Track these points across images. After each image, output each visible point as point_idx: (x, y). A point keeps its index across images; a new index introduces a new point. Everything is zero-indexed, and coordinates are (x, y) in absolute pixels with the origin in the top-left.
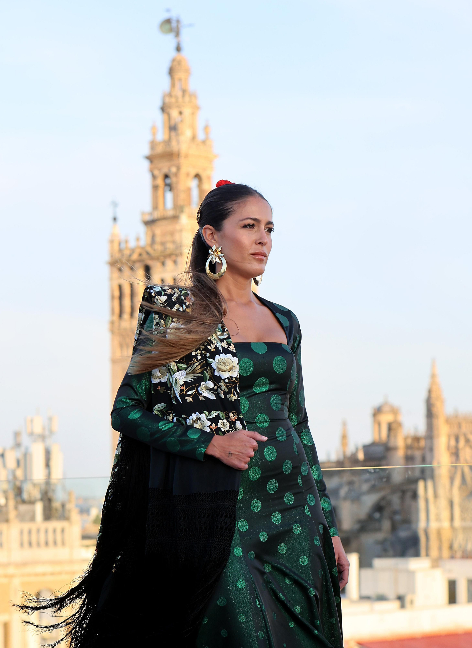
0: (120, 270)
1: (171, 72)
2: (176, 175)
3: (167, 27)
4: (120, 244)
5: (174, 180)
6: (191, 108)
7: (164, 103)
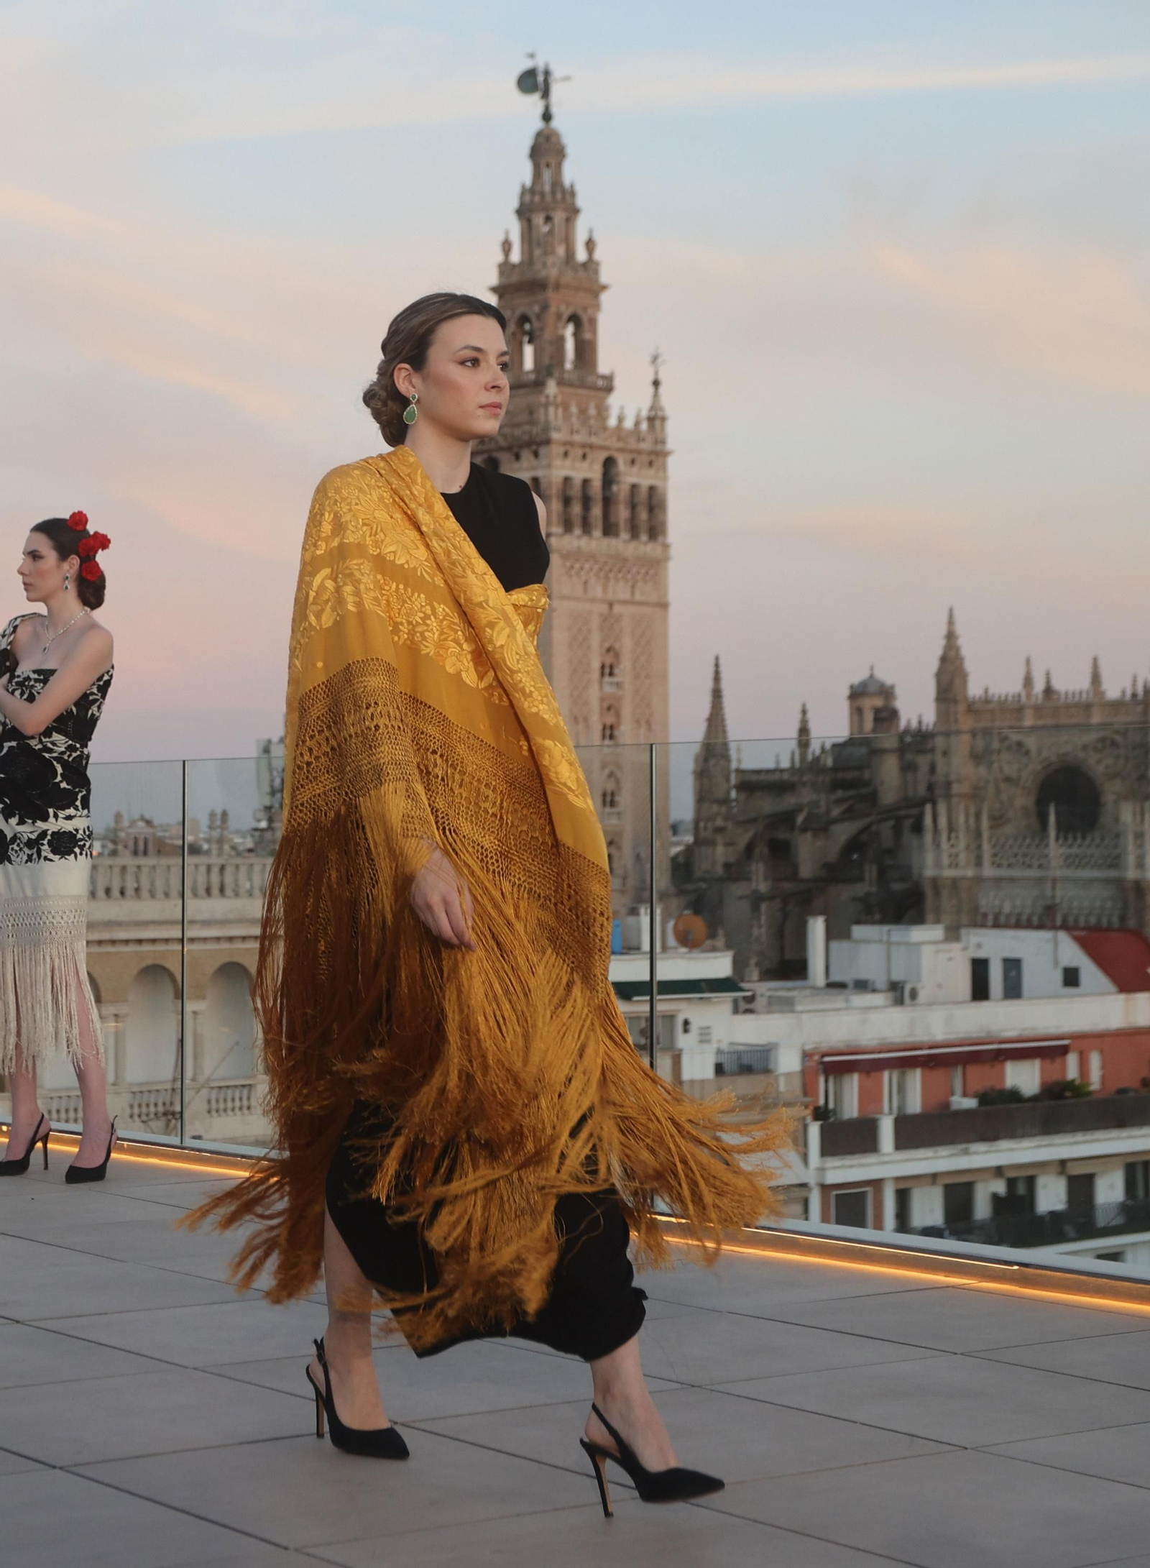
1: (535, 154)
2: (539, 316)
5: (536, 324)
6: (566, 210)
7: (522, 203)
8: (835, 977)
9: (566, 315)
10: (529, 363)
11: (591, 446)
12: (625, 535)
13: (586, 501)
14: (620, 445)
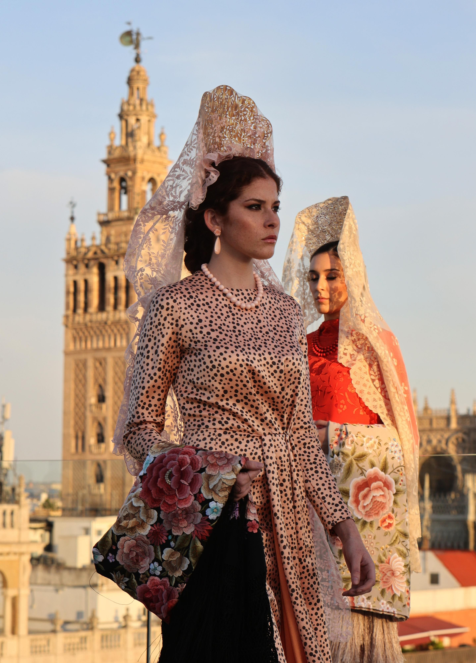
0: (76, 267)
1: (130, 81)
2: (132, 178)
3: (128, 39)
4: (76, 242)
5: (129, 183)
6: (148, 116)
7: (122, 110)
9: (147, 177)
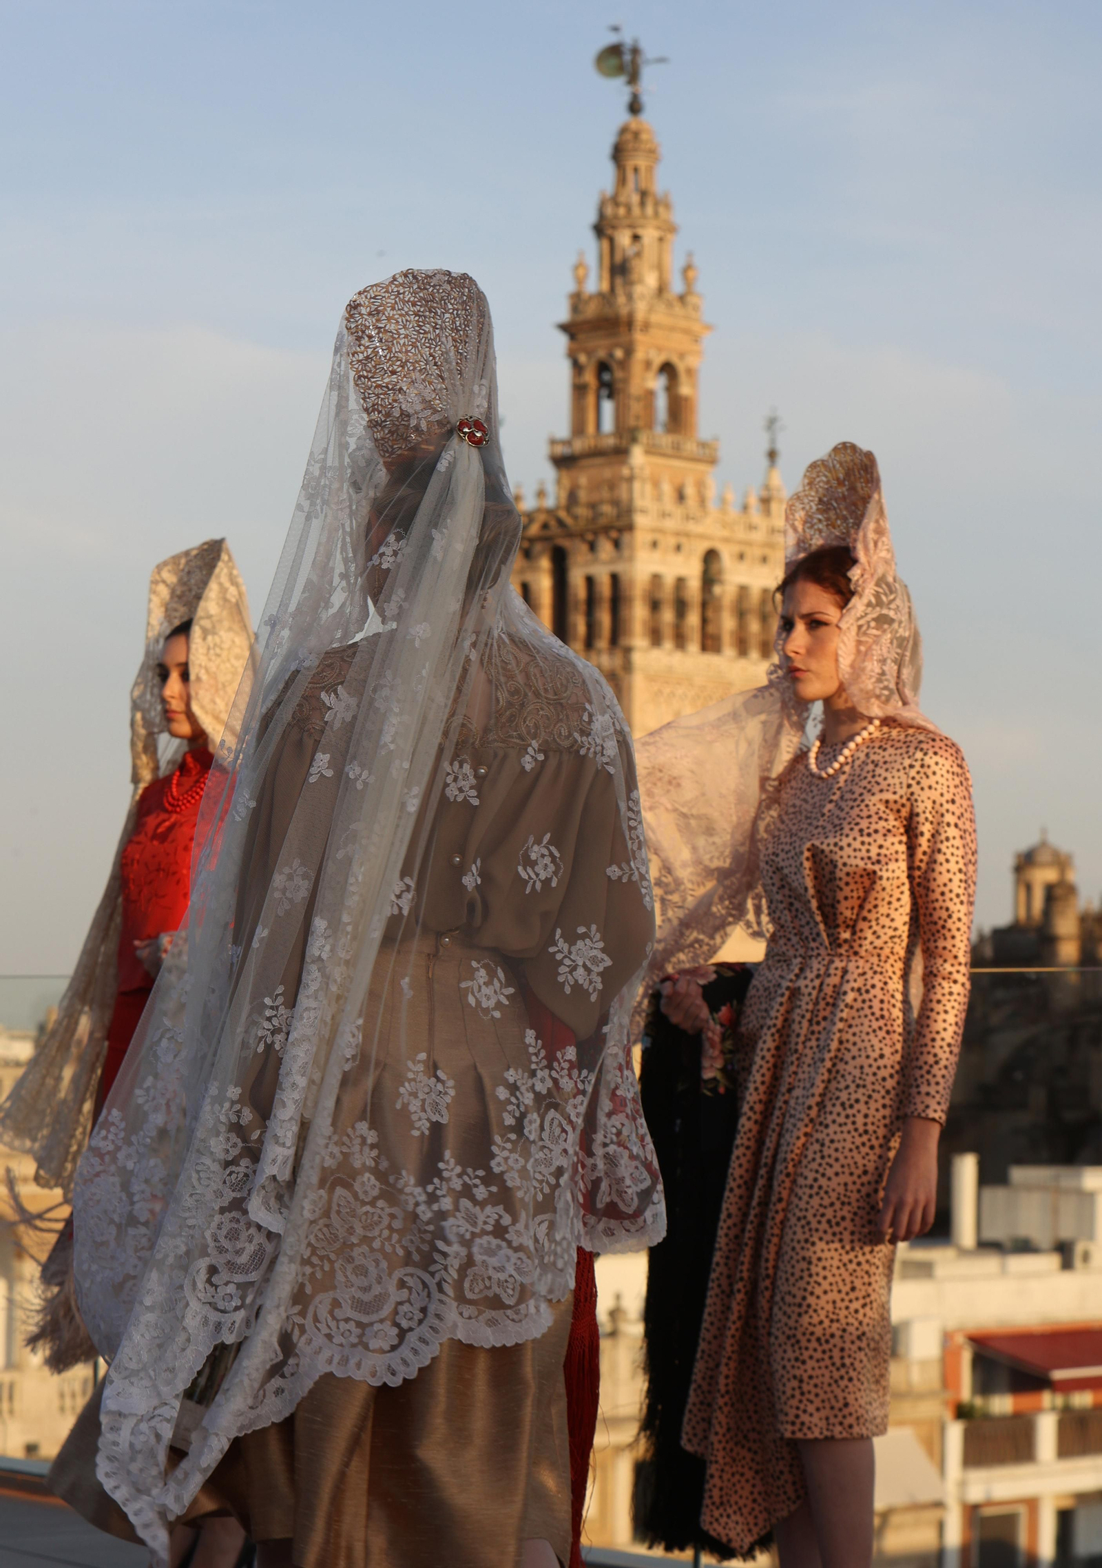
1: (618, 154)
2: (624, 364)
3: (613, 62)
5: (619, 374)
6: (659, 228)
7: (602, 216)
8: (990, 1234)
9: (658, 360)
10: (608, 424)
11: (687, 535)
12: (729, 651)
13: (681, 607)
14: (726, 533)
